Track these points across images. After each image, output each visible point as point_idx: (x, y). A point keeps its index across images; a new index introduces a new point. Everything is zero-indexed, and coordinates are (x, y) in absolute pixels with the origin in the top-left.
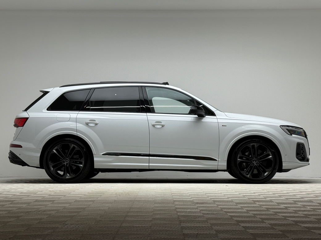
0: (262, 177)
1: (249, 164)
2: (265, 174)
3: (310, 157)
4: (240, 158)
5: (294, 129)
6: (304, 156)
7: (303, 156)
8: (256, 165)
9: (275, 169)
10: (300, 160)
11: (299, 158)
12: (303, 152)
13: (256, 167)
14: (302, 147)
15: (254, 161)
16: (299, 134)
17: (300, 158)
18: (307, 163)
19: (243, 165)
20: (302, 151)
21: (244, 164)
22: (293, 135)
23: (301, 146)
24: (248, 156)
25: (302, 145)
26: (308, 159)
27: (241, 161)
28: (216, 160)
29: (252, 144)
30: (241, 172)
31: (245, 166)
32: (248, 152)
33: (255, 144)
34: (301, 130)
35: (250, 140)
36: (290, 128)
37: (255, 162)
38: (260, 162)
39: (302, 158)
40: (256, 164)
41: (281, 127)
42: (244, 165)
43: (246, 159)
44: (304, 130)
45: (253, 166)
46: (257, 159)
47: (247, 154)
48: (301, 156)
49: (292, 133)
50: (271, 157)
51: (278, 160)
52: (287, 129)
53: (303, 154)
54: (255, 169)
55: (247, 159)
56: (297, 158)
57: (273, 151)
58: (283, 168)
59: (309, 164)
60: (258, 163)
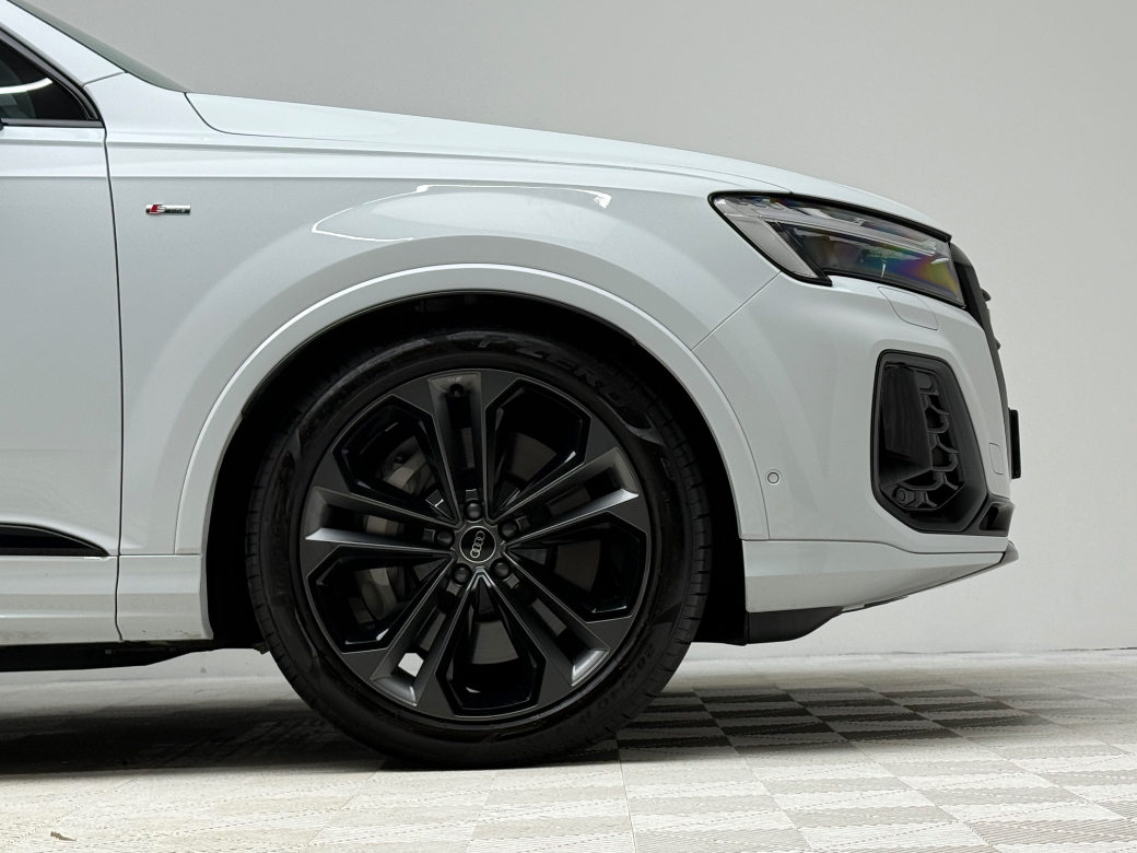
0: (543, 701)
1: (423, 571)
2: (579, 671)
3: (1016, 494)
4: (334, 519)
5: (852, 227)
6: (953, 477)
7: (942, 478)
8: (490, 582)
9: (671, 616)
10: (919, 519)
11: (907, 497)
12: (945, 439)
13: (488, 607)
14: (934, 400)
15: (468, 542)
16: (907, 274)
17: (922, 496)
18: (991, 543)
19: (367, 592)
20: (933, 438)
21: (380, 576)
22: (841, 284)
23: (922, 382)
24: (417, 500)
25: (928, 372)
26: (994, 511)
27: (342, 551)
28: (102, 553)
29: (439, 383)
30: (344, 656)
31: (389, 599)
32: (418, 460)
33: (470, 378)
34: (932, 244)
35: (421, 342)
36: (818, 219)
37: (476, 550)
38: (525, 553)
39: (932, 495)
40: (492, 572)
41: (721, 203)
42: (373, 586)
43: (394, 527)
44: (954, 252)
45: (461, 591)
46: (501, 525)
47: (401, 477)
48: (927, 479)
49: (833, 261)
50: (626, 496)
51: (700, 525)
52: (779, 228)
53: (945, 460)
54: (483, 618)
55: (411, 532)
56: (888, 501)
57: (648, 436)
58: (756, 601)
59: (1007, 556)
60: (512, 570)
